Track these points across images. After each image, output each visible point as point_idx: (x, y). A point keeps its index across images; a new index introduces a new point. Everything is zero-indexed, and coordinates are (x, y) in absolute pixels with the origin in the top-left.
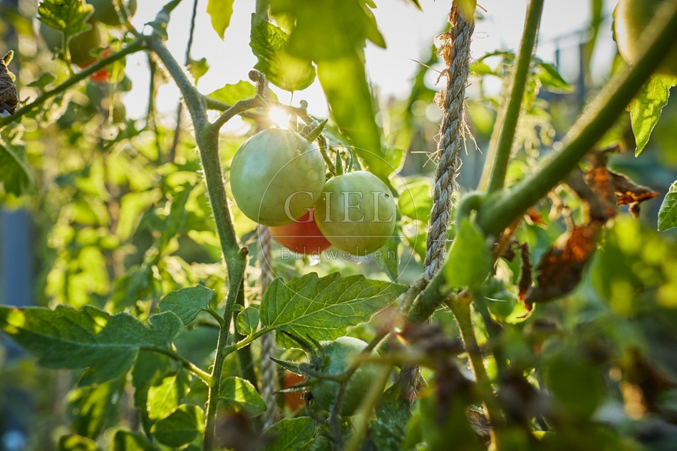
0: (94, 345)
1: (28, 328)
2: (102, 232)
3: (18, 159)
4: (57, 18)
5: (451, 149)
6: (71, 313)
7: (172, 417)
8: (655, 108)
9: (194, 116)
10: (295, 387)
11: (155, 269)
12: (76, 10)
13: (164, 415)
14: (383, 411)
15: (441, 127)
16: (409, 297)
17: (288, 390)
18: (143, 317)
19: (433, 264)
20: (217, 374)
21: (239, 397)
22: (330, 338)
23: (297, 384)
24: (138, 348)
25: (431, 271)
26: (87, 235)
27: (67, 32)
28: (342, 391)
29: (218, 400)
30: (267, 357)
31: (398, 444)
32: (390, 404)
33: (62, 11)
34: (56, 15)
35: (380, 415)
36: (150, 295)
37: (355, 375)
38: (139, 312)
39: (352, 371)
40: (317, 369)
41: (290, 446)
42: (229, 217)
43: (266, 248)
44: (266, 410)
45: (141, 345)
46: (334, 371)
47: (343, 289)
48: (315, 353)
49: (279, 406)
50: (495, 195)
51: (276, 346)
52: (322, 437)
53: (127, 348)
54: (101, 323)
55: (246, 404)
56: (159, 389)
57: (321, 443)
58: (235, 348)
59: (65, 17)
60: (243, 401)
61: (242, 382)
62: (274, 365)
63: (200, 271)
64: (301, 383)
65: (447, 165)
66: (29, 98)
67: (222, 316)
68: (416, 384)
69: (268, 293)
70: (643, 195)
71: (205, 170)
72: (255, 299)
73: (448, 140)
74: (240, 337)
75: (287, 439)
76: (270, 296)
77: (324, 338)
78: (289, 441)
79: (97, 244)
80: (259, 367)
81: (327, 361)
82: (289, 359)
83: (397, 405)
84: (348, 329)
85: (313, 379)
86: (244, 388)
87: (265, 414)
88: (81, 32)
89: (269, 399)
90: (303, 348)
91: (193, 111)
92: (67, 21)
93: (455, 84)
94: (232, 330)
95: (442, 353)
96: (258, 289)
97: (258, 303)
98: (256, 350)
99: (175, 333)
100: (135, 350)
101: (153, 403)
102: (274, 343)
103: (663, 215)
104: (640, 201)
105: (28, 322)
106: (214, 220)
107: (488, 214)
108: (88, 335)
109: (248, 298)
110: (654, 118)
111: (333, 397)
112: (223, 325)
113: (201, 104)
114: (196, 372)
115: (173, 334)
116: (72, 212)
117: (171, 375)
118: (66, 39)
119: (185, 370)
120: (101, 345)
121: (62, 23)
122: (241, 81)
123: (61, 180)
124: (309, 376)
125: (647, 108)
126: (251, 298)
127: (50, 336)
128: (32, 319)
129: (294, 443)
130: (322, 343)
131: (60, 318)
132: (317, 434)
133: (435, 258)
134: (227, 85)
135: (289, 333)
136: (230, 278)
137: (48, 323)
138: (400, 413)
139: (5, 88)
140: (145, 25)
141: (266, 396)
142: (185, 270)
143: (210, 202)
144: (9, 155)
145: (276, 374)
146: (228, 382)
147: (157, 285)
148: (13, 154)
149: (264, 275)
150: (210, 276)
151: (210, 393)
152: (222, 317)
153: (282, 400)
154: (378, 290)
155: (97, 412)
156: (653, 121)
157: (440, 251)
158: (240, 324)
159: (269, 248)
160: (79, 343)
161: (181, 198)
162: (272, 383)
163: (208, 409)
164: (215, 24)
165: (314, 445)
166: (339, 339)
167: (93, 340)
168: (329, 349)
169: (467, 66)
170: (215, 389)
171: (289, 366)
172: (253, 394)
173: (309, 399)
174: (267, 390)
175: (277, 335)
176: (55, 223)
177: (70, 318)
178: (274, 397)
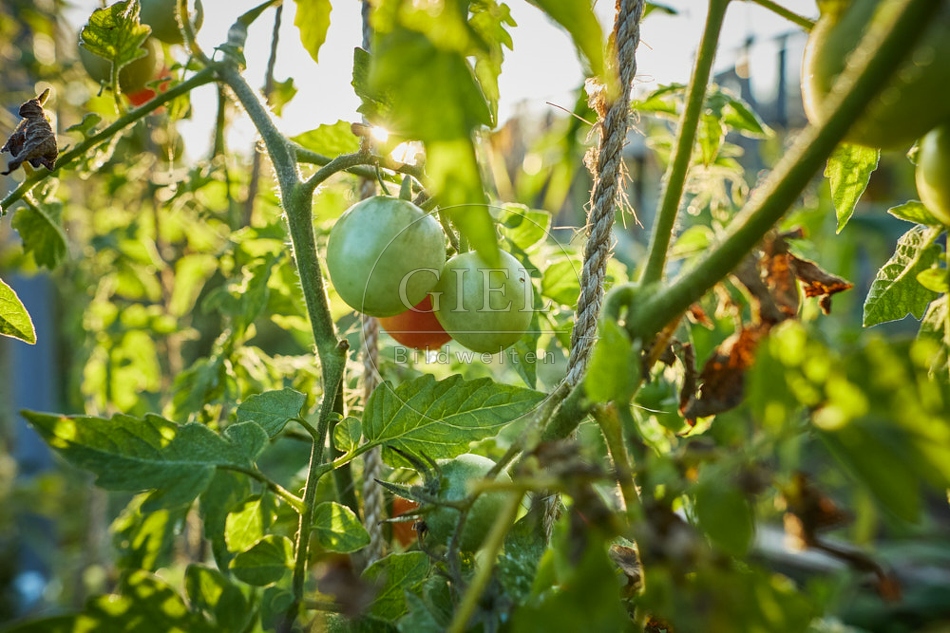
0: (160, 463)
1: (80, 442)
2: (155, 311)
3: (52, 222)
4: (105, 43)
5: (603, 223)
6: (131, 423)
7: (255, 550)
8: (861, 172)
9: (281, 173)
10: (405, 515)
11: (228, 364)
12: (128, 33)
13: (246, 547)
14: (514, 545)
15: (592, 194)
16: (547, 407)
17: (397, 519)
18: (212, 426)
19: (579, 367)
20: (309, 499)
21: (337, 527)
22: (449, 456)
23: (408, 512)
24: (214, 467)
25: (576, 375)
26: (135, 315)
27: (117, 60)
28: (463, 520)
29: (311, 530)
30: (372, 477)
31: (529, 584)
32: (522, 537)
33: (112, 35)
34: (104, 40)
35: (508, 550)
36: (222, 398)
37: (478, 501)
38: (207, 419)
39: (476, 496)
40: (433, 494)
41: (398, 587)
42: (325, 301)
43: (370, 339)
44: (369, 542)
45: (217, 462)
46: (452, 496)
47: (466, 395)
48: (430, 474)
49: (385, 539)
50: (649, 289)
51: (383, 464)
52: (437, 576)
53: (202, 466)
54: (168, 434)
55: (345, 535)
56: (240, 516)
57: (436, 584)
58: (331, 467)
59: (115, 43)
60: (342, 531)
61: (340, 509)
62: (380, 488)
63: (284, 364)
64: (412, 510)
65: (598, 243)
66: (68, 146)
67: (315, 426)
68: (555, 513)
69: (373, 399)
70: (835, 286)
71: (295, 242)
72: (356, 404)
73: (600, 212)
74: (338, 454)
75: (395, 578)
76: (376, 403)
77: (441, 456)
78: (398, 580)
79: (148, 327)
80: (361, 490)
81: (445, 484)
82: (398, 480)
83: (531, 540)
84: (473, 444)
85: (427, 506)
86: (343, 516)
87: (368, 548)
88: (134, 59)
89: (373, 529)
90: (416, 468)
91: (279, 167)
92: (117, 47)
93: (611, 141)
94: (327, 444)
95: (579, 479)
96: (360, 391)
97: (360, 409)
98: (358, 469)
99: (259, 449)
100: (211, 469)
101: (232, 533)
102: (380, 461)
103: (868, 307)
104: (832, 293)
105: (80, 435)
106: (306, 305)
107: (641, 310)
108: (152, 450)
109: (348, 403)
110: (860, 185)
111: (452, 528)
112: (317, 438)
113: (290, 157)
114: (284, 496)
115: (256, 448)
116: (113, 283)
117: (254, 499)
118: (115, 70)
119: (271, 493)
120: (169, 463)
121: (111, 49)
122: (339, 121)
123: (99, 242)
124: (422, 501)
125: (851, 172)
126: (352, 403)
127: (105, 450)
128: (83, 430)
129: (403, 583)
130: (439, 461)
131: (117, 429)
132: (432, 573)
133: (580, 359)
134: (322, 125)
135: (399, 448)
136: (325, 379)
137: (104, 436)
138: (534, 549)
139: (42, 138)
140: (216, 49)
141: (370, 526)
142: (265, 363)
143: (300, 283)
144: (42, 217)
145: (382, 498)
146: (322, 508)
147: (230, 383)
148: (47, 216)
149: (368, 374)
150: (297, 372)
151: (300, 522)
152: (316, 428)
153: (389, 531)
154: (509, 398)
155: (154, 545)
156: (858, 189)
157: (587, 351)
158: (338, 437)
159: (375, 340)
160: (142, 460)
161: (262, 274)
162: (378, 510)
163: (298, 541)
164: (306, 40)
165: (427, 586)
166: (461, 457)
167: (159, 457)
168: (448, 468)
169: (625, 120)
170: (307, 516)
171: (397, 490)
172: (354, 523)
173: (422, 531)
174: (371, 519)
175: (383, 452)
176: (93, 298)
177: (129, 428)
178: (379, 528)
